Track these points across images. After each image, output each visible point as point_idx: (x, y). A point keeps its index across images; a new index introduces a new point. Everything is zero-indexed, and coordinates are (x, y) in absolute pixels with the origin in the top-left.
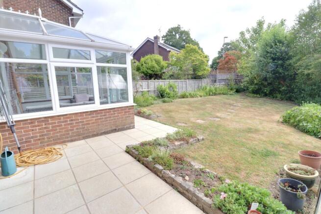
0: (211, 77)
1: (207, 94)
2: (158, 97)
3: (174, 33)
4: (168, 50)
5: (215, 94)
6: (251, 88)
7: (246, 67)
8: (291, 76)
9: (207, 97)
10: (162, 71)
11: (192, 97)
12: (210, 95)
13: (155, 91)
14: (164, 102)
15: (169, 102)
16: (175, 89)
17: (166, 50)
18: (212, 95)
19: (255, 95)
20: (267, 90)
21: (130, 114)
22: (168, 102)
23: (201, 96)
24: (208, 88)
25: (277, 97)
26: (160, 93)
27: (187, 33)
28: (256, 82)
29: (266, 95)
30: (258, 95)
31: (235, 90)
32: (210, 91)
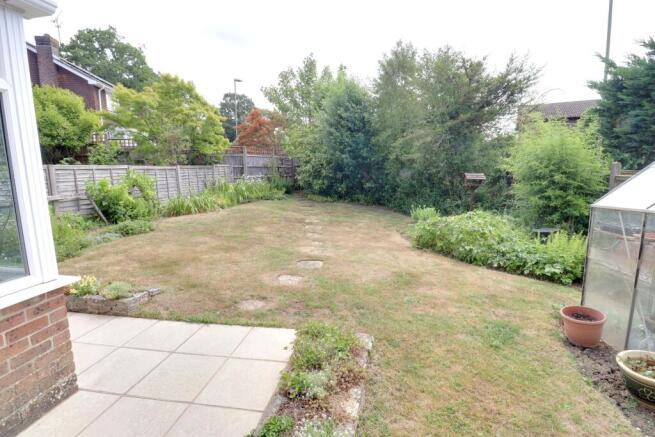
0: (231, 161)
1: (232, 201)
2: (94, 219)
3: (96, 45)
4: (91, 82)
5: (249, 200)
6: (317, 184)
7: (301, 143)
8: (378, 163)
9: (234, 208)
10: (88, 141)
11: (202, 210)
12: (238, 202)
13: (78, 200)
14: (126, 233)
15: (145, 232)
16: (151, 193)
17: (86, 81)
18: (243, 203)
19: (325, 199)
20: (342, 188)
21: (48, 333)
22: (140, 233)
23: (222, 207)
24: (231, 186)
25: (358, 200)
26: (100, 205)
27: (136, 54)
28: (324, 172)
29: (341, 197)
30: (329, 199)
31: (284, 189)
32: (238, 192)
